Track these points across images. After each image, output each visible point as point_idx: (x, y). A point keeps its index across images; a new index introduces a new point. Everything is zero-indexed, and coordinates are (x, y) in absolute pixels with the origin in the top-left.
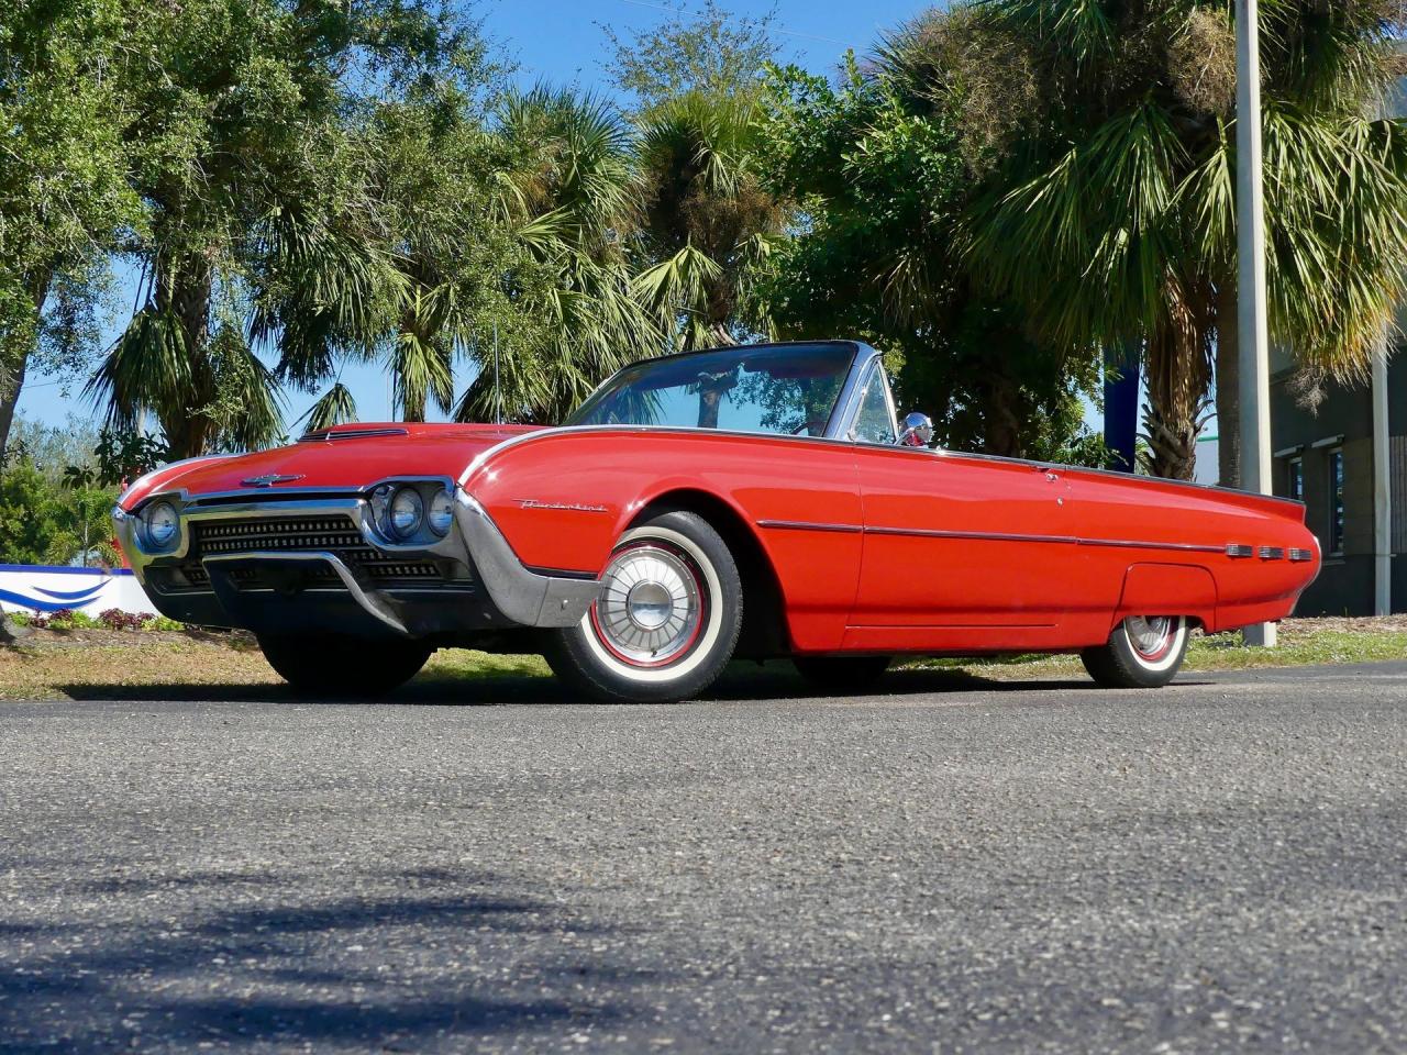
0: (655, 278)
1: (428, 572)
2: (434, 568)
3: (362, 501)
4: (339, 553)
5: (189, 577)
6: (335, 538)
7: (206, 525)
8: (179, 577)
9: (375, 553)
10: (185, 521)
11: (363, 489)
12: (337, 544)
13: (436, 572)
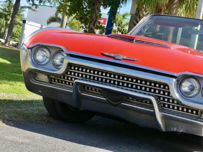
1: (192, 113)
2: (197, 111)
3: (174, 80)
4: (152, 96)
5: (50, 79)
6: (155, 90)
7: (75, 66)
8: (44, 78)
9: (169, 99)
10: (66, 61)
11: (176, 75)
12: (155, 92)
13: (197, 114)
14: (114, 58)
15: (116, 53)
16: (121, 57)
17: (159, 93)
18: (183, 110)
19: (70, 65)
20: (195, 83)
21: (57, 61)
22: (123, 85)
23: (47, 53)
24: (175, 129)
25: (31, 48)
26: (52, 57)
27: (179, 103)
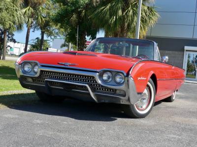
0: (24, 10)
1: (110, 91)
2: (113, 90)
3: (98, 74)
4: (87, 84)
5: (34, 80)
6: (88, 80)
7: (45, 71)
8: (30, 80)
9: (97, 85)
10: (39, 70)
11: (98, 71)
12: (88, 82)
13: (113, 91)
14: (64, 65)
15: (66, 62)
16: (68, 64)
17: (91, 82)
18: (105, 90)
19: (42, 71)
20: (109, 74)
21: (36, 70)
22: (71, 80)
23: (30, 66)
24: (103, 101)
25: (21, 64)
26: (33, 68)
27: (102, 86)
